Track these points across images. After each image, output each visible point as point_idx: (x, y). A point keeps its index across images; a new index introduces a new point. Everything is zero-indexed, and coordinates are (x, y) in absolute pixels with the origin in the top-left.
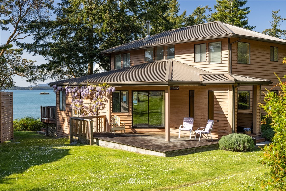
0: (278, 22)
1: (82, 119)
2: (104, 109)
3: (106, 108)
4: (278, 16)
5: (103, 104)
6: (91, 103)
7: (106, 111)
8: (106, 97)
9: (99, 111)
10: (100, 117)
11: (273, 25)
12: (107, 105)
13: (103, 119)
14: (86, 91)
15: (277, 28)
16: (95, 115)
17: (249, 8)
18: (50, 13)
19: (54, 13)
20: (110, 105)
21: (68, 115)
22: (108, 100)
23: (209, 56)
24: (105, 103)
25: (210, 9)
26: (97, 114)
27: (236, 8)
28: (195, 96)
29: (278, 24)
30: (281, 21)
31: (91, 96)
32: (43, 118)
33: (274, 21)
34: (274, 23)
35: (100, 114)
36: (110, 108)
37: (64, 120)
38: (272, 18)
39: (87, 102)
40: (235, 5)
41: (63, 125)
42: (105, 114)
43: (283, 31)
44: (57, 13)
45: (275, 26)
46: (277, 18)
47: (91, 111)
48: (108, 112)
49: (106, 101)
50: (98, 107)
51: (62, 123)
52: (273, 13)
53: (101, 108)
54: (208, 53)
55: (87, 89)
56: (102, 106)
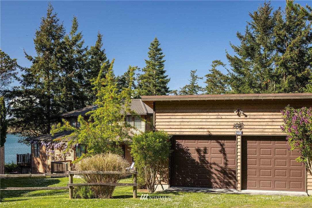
0: (195, 80)
1: (60, 163)
2: (70, 156)
3: (71, 156)
4: (195, 75)
5: (69, 153)
6: (60, 153)
7: (71, 158)
8: (71, 149)
9: (66, 157)
10: (67, 161)
11: (191, 83)
12: (72, 154)
13: (69, 162)
14: (58, 145)
15: (195, 85)
16: (64, 160)
17: (167, 76)
18: (12, 80)
19: (20, 83)
20: (74, 154)
21: (42, 160)
22: (73, 151)
23: (134, 124)
24: (70, 153)
25: (139, 69)
26: (65, 160)
27: (158, 76)
28: (125, 149)
29: (195, 82)
30: (198, 79)
31: (61, 149)
32: (19, 163)
33: (192, 79)
34: (192, 81)
35: (67, 160)
36: (74, 156)
37: (39, 163)
38: (191, 76)
39: (57, 152)
40: (157, 74)
41: (38, 167)
42: (71, 159)
43: (200, 88)
44: (22, 83)
45: (193, 84)
46: (194, 76)
47: (60, 157)
48: (73, 158)
49: (72, 151)
50: (66, 155)
51: (38, 165)
52: (192, 73)
53: (68, 156)
54: (133, 122)
55: (58, 144)
56: (69, 154)
